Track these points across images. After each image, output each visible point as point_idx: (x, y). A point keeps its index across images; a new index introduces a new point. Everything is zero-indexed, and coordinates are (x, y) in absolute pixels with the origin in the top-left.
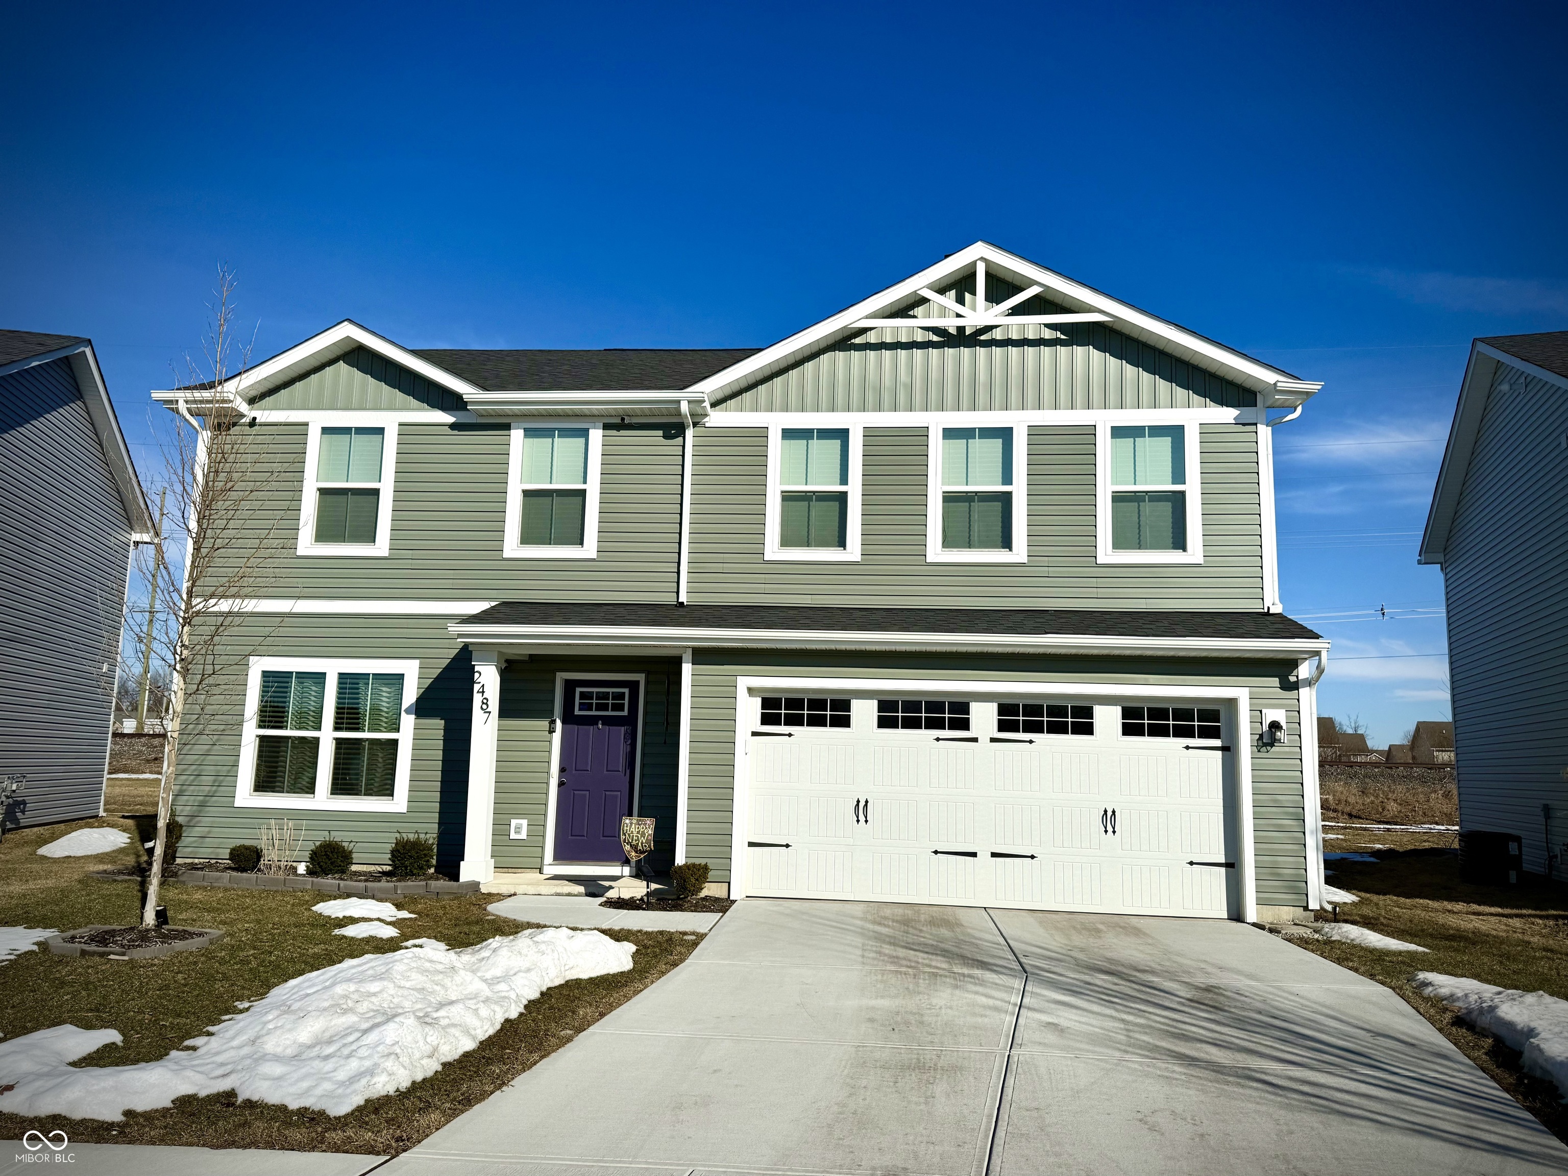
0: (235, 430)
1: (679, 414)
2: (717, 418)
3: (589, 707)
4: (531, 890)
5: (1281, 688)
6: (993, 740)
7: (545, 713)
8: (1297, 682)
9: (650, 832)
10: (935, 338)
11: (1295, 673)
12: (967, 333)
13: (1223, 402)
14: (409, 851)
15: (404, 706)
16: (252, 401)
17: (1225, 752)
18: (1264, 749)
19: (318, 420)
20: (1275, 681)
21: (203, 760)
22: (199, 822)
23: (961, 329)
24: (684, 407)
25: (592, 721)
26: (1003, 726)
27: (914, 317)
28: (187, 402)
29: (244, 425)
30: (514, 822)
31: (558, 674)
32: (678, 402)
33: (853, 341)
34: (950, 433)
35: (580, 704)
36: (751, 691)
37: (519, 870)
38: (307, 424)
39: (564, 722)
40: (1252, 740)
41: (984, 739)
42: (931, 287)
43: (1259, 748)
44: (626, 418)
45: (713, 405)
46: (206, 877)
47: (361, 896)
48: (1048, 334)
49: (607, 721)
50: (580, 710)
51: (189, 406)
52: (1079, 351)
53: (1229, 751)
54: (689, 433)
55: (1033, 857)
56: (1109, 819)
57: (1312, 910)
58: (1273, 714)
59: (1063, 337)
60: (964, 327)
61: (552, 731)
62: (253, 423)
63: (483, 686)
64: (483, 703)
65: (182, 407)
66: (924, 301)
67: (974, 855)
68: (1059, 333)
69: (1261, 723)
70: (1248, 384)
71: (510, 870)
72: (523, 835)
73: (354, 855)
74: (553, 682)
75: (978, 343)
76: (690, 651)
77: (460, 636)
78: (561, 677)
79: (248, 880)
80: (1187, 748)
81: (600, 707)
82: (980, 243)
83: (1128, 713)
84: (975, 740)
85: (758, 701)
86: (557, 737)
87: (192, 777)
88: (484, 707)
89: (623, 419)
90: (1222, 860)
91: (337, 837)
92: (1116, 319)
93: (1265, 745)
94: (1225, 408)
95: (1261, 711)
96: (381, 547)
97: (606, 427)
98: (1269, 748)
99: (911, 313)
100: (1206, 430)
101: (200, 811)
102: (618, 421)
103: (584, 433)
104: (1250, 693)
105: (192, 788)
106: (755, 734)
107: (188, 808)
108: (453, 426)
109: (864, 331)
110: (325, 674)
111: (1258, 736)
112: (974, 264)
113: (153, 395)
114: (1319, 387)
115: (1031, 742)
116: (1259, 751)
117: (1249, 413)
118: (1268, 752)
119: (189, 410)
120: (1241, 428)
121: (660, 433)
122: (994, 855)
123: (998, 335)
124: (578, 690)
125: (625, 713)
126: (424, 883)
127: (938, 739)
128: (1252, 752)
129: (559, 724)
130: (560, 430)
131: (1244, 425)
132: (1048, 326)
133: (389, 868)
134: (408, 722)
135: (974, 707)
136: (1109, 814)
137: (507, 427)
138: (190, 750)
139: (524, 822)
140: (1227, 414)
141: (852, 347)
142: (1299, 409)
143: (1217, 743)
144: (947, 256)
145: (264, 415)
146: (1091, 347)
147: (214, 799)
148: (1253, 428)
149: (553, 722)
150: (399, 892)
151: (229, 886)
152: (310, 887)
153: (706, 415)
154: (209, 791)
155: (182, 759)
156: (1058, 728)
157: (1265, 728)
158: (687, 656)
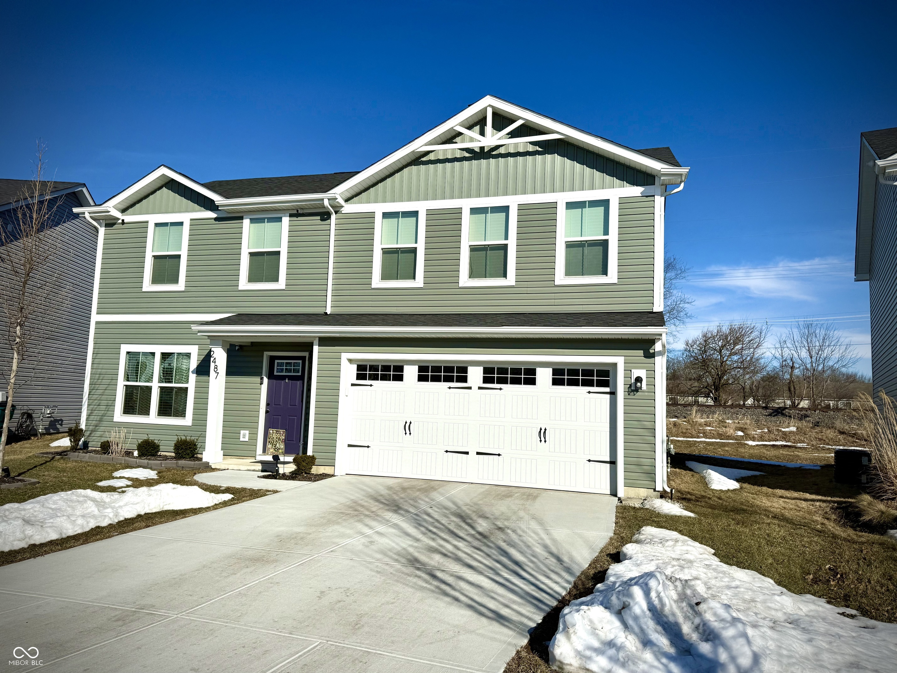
0: (115, 227)
1: (324, 207)
2: (348, 208)
3: (282, 371)
4: (236, 467)
5: (644, 357)
6: (480, 388)
7: (259, 374)
8: (654, 353)
9: (283, 438)
10: (467, 155)
11: (653, 347)
12: (485, 151)
13: (634, 183)
14: (181, 445)
15: (191, 370)
16: (123, 211)
17: (611, 395)
18: (632, 393)
19: (153, 219)
20: (641, 353)
21: (101, 398)
22: (98, 429)
23: (482, 148)
24: (326, 203)
25: (283, 378)
26: (486, 380)
27: (456, 143)
28: (90, 213)
29: (119, 224)
30: (242, 432)
31: (265, 352)
32: (323, 200)
33: (422, 159)
34: (474, 211)
35: (277, 369)
36: (350, 361)
37: (245, 458)
38: (147, 222)
39: (269, 378)
40: (624, 388)
41: (475, 388)
42: (462, 124)
43: (629, 393)
44: (299, 210)
45: (347, 200)
46: (79, 456)
47: (144, 467)
48: (531, 148)
49: (291, 378)
50: (277, 372)
51: (91, 215)
52: (549, 157)
53: (613, 393)
54: (333, 217)
55: (499, 455)
56: (542, 434)
57: (658, 491)
58: (637, 373)
59: (540, 149)
60: (484, 147)
61: (261, 383)
62: (123, 222)
63: (215, 358)
64: (215, 368)
65: (87, 216)
66: (460, 134)
67: (467, 453)
68: (537, 147)
69: (631, 378)
70: (649, 171)
71: (241, 457)
72: (247, 439)
73: (161, 447)
74: (263, 356)
75: (491, 156)
76: (317, 339)
77: (199, 332)
78: (267, 354)
79: (97, 458)
80: (589, 392)
81: (287, 370)
82: (488, 96)
83: (555, 372)
84: (470, 388)
85: (355, 367)
86: (264, 388)
87: (96, 406)
88: (216, 370)
89: (298, 211)
90: (608, 459)
91: (152, 437)
92: (567, 137)
93: (633, 391)
94: (636, 187)
95: (631, 371)
96: (181, 286)
97: (291, 216)
98: (635, 393)
99: (454, 141)
100: (623, 202)
101: (99, 424)
102: (295, 212)
103: (279, 220)
104: (625, 360)
105: (96, 412)
106: (353, 385)
107: (94, 422)
108: (216, 219)
109: (428, 153)
110: (155, 353)
111: (629, 386)
112: (485, 109)
113: (73, 210)
114: (688, 170)
115: (501, 389)
116: (629, 395)
117: (650, 189)
118: (634, 395)
119: (91, 217)
120: (645, 199)
121: (319, 218)
122: (478, 453)
123: (502, 150)
124: (276, 361)
125: (300, 374)
126: (176, 462)
127: (450, 388)
128: (624, 395)
129: (266, 380)
130: (268, 219)
131: (647, 196)
132: (531, 143)
133: (173, 454)
134: (193, 377)
135: (470, 369)
136: (543, 431)
137: (241, 218)
138: (95, 392)
139: (247, 432)
140: (637, 191)
141: (421, 163)
142: (682, 185)
143: (607, 390)
144: (469, 106)
145: (128, 218)
146: (556, 154)
147: (105, 417)
148: (651, 199)
149: (262, 379)
150: (163, 466)
151: (88, 460)
152: (123, 462)
153: (342, 207)
154: (104, 413)
155: (91, 397)
156: (516, 381)
157: (633, 381)
158: (316, 342)
